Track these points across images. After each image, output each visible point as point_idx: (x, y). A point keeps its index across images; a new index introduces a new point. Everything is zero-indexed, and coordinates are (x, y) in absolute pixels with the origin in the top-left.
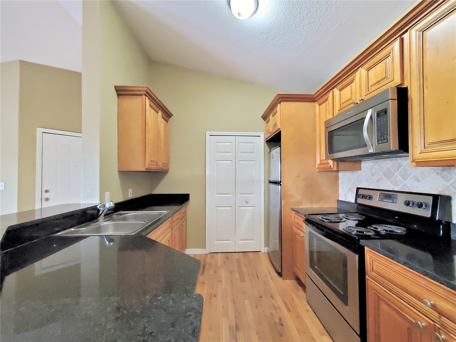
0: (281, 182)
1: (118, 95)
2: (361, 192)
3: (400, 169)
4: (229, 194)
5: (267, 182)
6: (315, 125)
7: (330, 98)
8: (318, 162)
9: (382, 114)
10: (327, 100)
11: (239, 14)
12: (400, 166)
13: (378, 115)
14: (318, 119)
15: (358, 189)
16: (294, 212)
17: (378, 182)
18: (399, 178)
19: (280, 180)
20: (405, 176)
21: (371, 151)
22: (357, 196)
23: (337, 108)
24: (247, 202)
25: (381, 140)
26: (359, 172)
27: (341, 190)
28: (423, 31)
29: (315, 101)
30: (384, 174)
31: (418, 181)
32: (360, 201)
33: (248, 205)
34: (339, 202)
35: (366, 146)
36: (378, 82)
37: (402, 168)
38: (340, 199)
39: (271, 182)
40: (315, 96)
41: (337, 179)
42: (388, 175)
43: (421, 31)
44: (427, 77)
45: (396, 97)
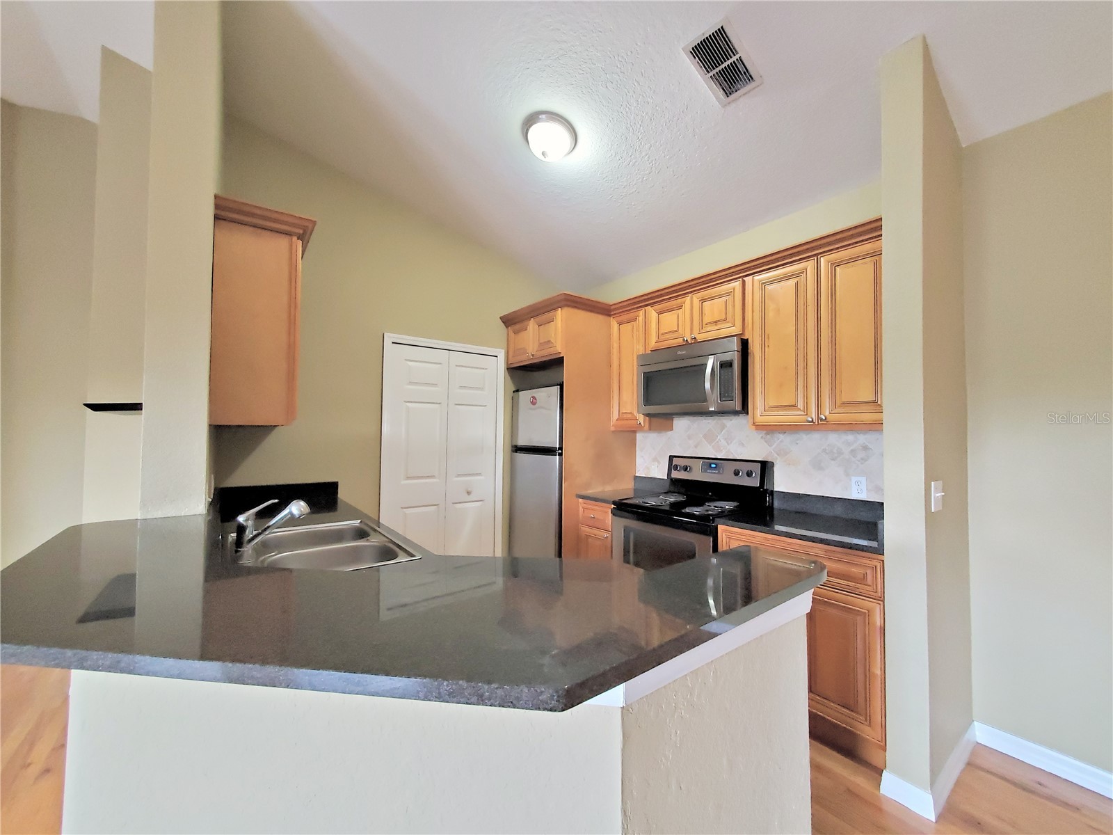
0: (561, 448)
1: (217, 218)
2: (675, 461)
3: (724, 431)
4: (433, 477)
5: (509, 449)
6: (609, 353)
7: (641, 318)
8: (615, 415)
9: (726, 365)
10: (635, 319)
11: (543, 154)
12: (723, 427)
13: (721, 366)
14: (615, 345)
15: (671, 458)
16: (580, 500)
17: (696, 447)
18: (723, 442)
19: (558, 446)
20: (729, 440)
21: (712, 409)
22: (672, 467)
23: (653, 339)
24: (469, 493)
25: (725, 396)
26: (670, 433)
27: (639, 461)
28: (764, 284)
29: (610, 316)
30: (705, 436)
31: (743, 445)
32: (675, 475)
33: (472, 497)
34: (636, 478)
35: (705, 400)
36: (716, 322)
37: (726, 429)
38: (637, 475)
39: (517, 449)
40: (612, 307)
41: (633, 443)
42: (709, 437)
43: (763, 283)
44: (768, 335)
45: (740, 350)
